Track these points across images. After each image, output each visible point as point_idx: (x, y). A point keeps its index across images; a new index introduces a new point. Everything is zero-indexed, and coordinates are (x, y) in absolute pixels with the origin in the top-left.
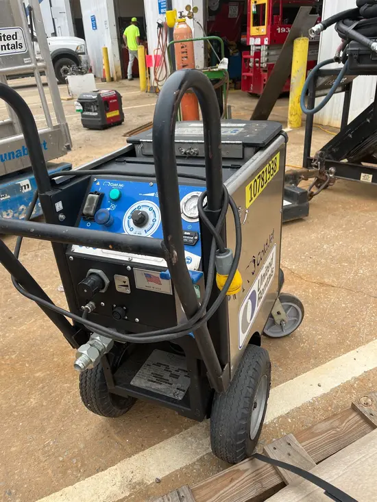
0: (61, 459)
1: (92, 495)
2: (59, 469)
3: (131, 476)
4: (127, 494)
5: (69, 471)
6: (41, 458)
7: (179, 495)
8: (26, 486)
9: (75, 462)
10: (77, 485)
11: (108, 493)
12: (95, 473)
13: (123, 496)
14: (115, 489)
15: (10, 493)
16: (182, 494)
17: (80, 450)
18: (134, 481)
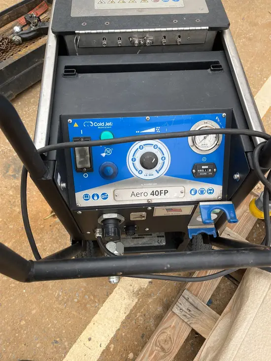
0: (76, 300)
1: (115, 313)
2: (80, 308)
3: (131, 288)
4: (136, 300)
5: (88, 306)
6: (60, 307)
7: (185, 298)
8: (64, 331)
9: (87, 297)
10: (100, 312)
11: (124, 306)
12: (107, 298)
13: (134, 303)
14: (127, 301)
15: (56, 342)
16: (186, 297)
17: (85, 288)
18: (135, 290)
